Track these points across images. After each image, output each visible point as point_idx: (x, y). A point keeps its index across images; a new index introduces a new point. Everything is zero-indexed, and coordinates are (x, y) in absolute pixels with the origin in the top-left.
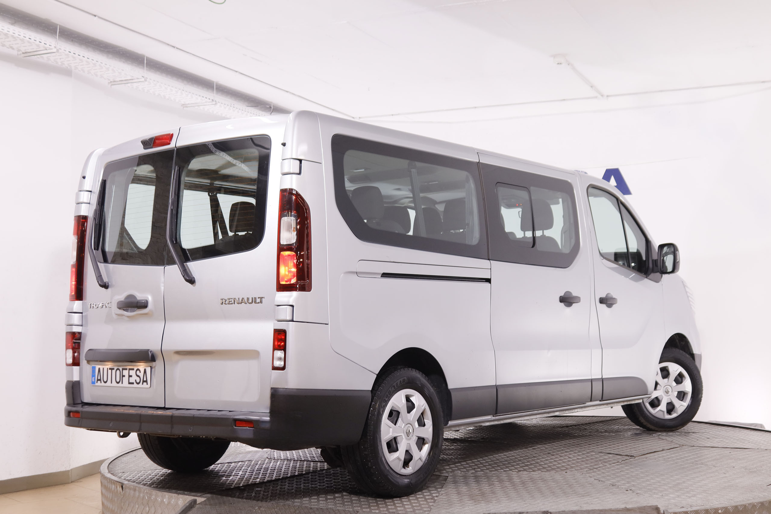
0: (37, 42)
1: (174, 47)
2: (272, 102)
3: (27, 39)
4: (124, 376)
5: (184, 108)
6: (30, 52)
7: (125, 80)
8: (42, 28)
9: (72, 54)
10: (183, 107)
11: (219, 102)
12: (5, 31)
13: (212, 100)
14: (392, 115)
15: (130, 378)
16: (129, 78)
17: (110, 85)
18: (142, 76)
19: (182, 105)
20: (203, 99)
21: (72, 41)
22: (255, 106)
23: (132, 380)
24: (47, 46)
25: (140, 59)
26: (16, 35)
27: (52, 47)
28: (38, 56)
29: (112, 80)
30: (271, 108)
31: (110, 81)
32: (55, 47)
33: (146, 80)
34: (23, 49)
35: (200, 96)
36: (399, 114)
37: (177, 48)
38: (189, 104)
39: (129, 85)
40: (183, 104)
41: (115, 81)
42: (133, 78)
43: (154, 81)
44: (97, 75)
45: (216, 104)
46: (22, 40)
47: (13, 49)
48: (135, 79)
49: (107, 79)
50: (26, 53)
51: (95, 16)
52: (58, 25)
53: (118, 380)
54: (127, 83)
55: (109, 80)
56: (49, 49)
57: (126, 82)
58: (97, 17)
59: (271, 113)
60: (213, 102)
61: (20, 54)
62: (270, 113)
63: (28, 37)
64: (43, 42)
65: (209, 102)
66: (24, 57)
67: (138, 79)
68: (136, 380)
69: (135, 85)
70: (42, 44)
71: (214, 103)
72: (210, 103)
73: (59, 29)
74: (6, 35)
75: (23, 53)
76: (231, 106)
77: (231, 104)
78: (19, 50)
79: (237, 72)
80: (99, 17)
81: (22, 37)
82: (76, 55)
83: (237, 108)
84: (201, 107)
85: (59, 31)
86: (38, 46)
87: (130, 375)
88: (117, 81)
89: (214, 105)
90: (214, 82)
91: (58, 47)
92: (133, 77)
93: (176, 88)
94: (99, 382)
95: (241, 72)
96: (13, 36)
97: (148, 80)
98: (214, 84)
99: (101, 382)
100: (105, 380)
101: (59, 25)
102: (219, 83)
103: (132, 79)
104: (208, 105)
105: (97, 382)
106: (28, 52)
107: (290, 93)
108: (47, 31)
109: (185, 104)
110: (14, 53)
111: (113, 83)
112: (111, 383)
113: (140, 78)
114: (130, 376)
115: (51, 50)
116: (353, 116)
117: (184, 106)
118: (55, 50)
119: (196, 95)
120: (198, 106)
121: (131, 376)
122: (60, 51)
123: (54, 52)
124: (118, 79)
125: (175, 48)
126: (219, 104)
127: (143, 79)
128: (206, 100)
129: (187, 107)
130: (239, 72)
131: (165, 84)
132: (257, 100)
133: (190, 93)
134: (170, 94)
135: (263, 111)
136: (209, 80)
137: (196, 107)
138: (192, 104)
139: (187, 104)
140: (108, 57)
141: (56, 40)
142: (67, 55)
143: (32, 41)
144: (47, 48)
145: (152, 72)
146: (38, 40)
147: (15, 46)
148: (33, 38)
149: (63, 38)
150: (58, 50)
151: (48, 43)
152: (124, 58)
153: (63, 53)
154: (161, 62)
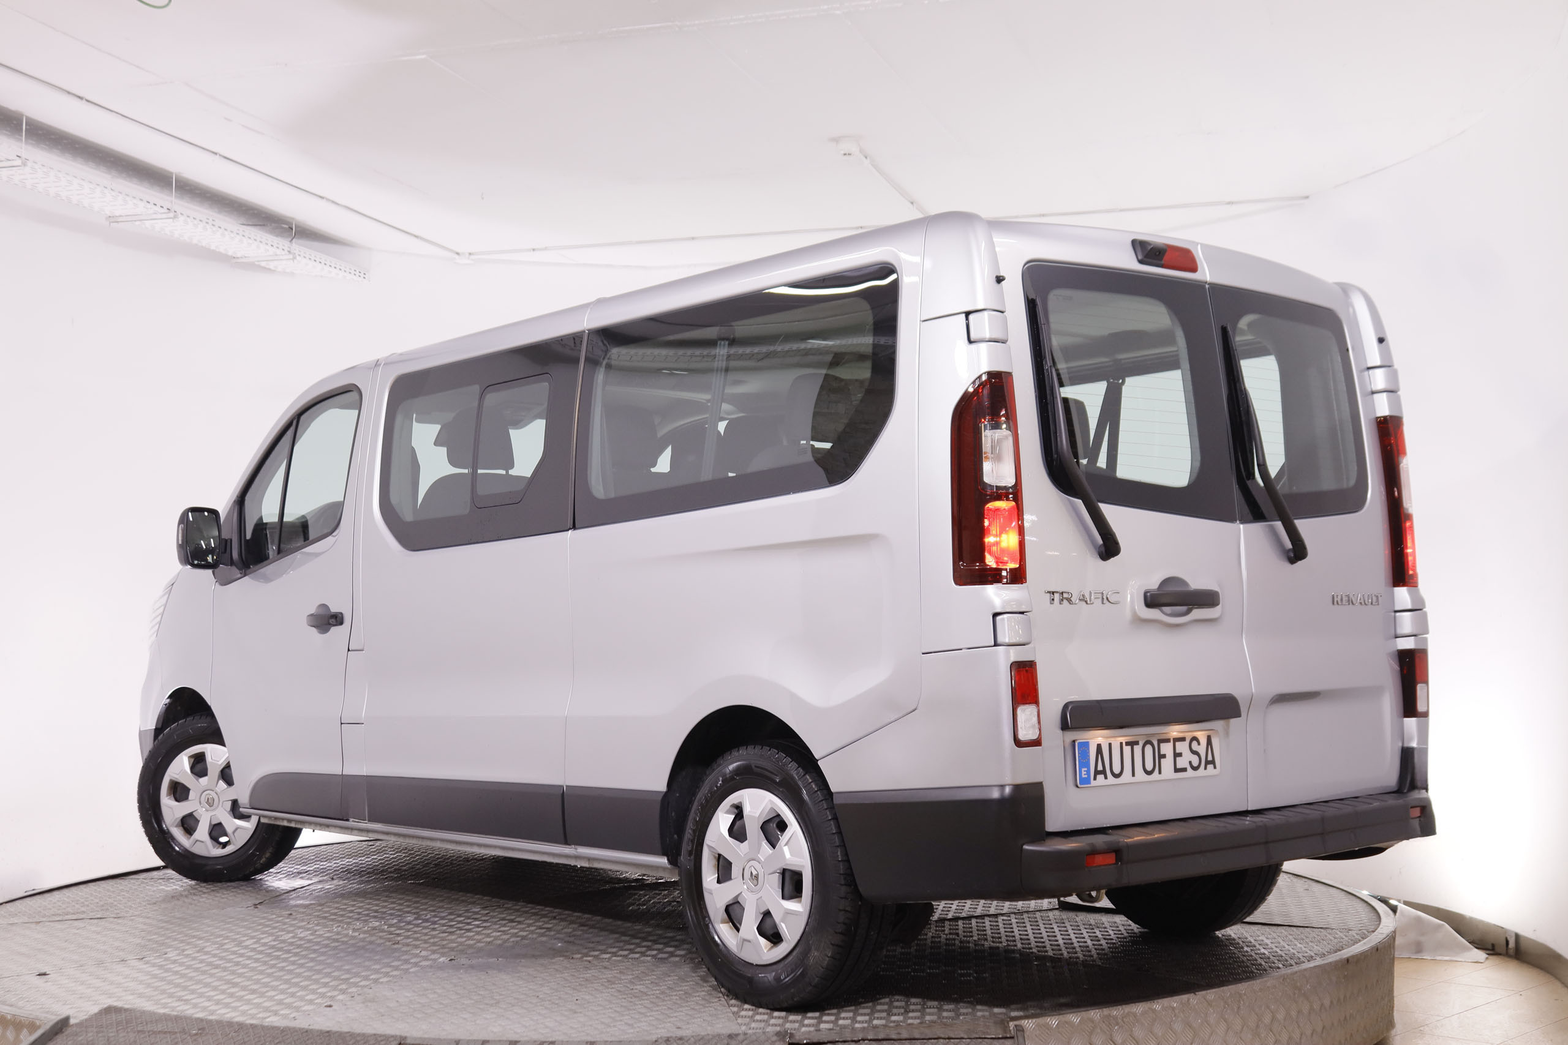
1: (82, 99)
2: (293, 219)
4: (1164, 756)
5: (111, 224)
10: (110, 222)
11: (181, 214)
13: (168, 209)
14: (534, 250)
15: (1178, 759)
18: (18, 156)
19: (106, 219)
20: (149, 206)
22: (260, 225)
23: (1182, 763)
25: (15, 122)
30: (292, 229)
33: (24, 164)
35: (141, 200)
36: (546, 249)
37: (88, 101)
38: (121, 216)
40: (110, 217)
43: (44, 165)
45: (175, 217)
53: (1149, 767)
59: (292, 240)
60: (167, 213)
62: (290, 239)
65: (161, 213)
68: (1190, 763)
69: (5, 173)
71: (171, 215)
72: (164, 216)
76: (207, 223)
77: (208, 219)
79: (216, 154)
83: (220, 227)
84: (148, 224)
87: (1177, 751)
89: (172, 220)
90: (172, 173)
93: (90, 182)
94: (1100, 777)
95: (225, 155)
97: (29, 164)
98: (172, 178)
99: (1106, 778)
100: (1117, 770)
102: (182, 175)
104: (161, 219)
105: (1095, 779)
107: (328, 200)
109: (112, 217)
112: (1133, 775)
113: (13, 160)
114: (1177, 755)
116: (459, 251)
117: (113, 220)
120: (140, 221)
121: (1180, 755)
125: (85, 101)
126: (181, 218)
127: (18, 162)
128: (153, 209)
129: (118, 222)
130: (220, 155)
131: (67, 174)
132: (266, 213)
133: (120, 193)
134: (78, 195)
135: (277, 236)
136: (161, 169)
137: (137, 223)
138: (126, 216)
139: (117, 216)
145: (43, 149)
154: (60, 130)
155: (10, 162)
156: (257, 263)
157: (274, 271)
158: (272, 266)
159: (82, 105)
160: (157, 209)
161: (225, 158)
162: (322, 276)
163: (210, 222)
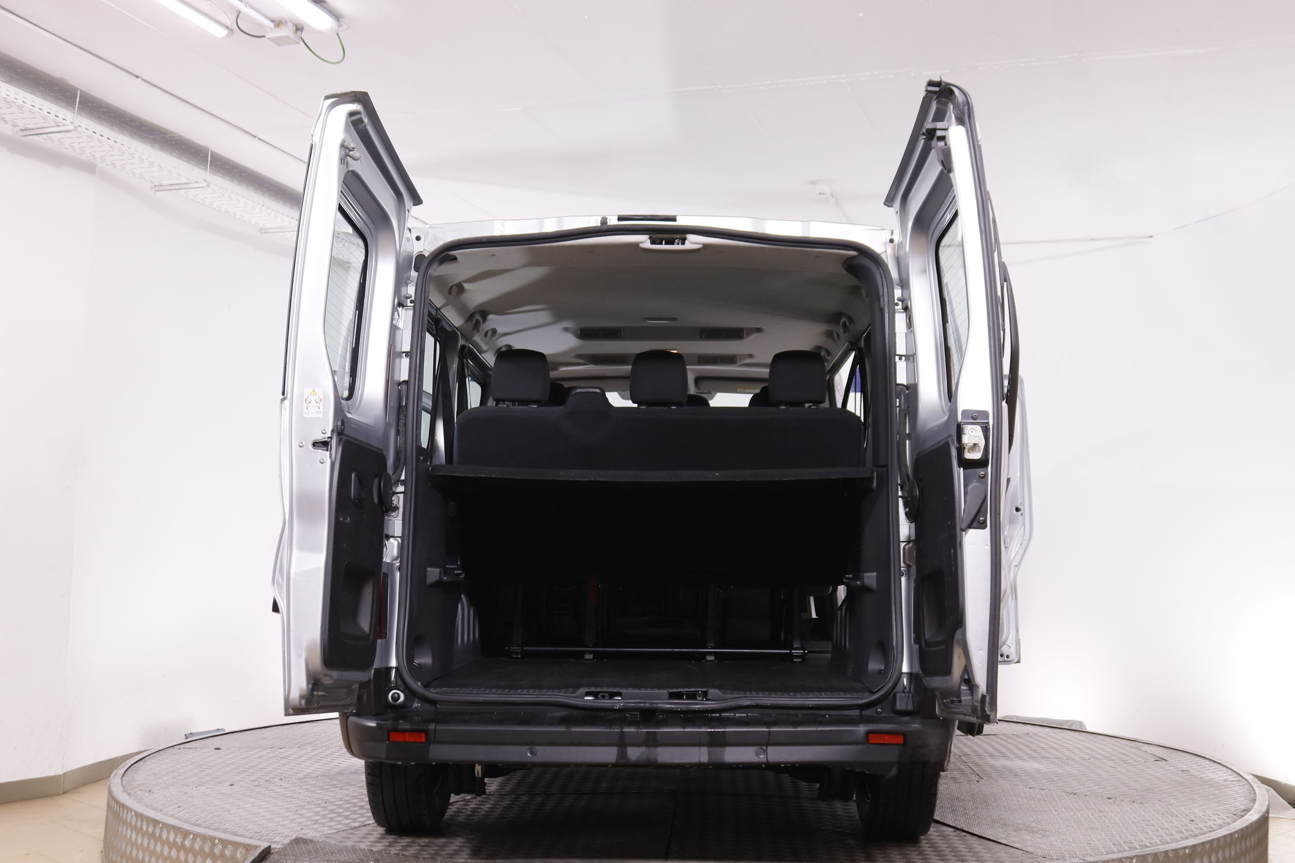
0: (44, 113)
1: (255, 137)
3: (28, 105)
5: (262, 235)
6: (32, 129)
7: (177, 184)
8: (53, 94)
9: (98, 135)
10: (262, 233)
16: (183, 181)
17: (154, 190)
18: (204, 180)
19: (259, 230)
20: (292, 220)
21: (99, 117)
24: (60, 120)
25: (202, 155)
26: (11, 98)
27: (68, 122)
28: (44, 136)
29: (157, 184)
31: (153, 185)
32: (71, 122)
33: (208, 186)
34: (21, 124)
35: (288, 216)
37: (259, 139)
38: (270, 228)
39: (182, 191)
40: (262, 228)
41: (161, 185)
42: (189, 181)
43: (221, 188)
44: (134, 174)
46: (20, 107)
47: (6, 122)
48: (192, 183)
49: (150, 180)
50: (26, 130)
51: (137, 77)
52: (78, 89)
54: (179, 189)
55: (152, 182)
56: (62, 126)
57: (178, 187)
58: (139, 80)
61: (17, 132)
64: (53, 113)
66: (24, 136)
67: (197, 182)
69: (192, 193)
70: (52, 116)
73: (80, 97)
75: (22, 130)
78: (15, 125)
80: (143, 80)
81: (20, 102)
82: (105, 138)
85: (79, 101)
86: (44, 118)
88: (165, 185)
91: (76, 124)
92: (190, 179)
93: (253, 201)
97: (212, 186)
101: (81, 91)
103: (188, 183)
106: (30, 129)
108: (61, 99)
109: (264, 229)
110: (8, 129)
111: (159, 187)
113: (200, 183)
115: (65, 127)
117: (263, 231)
118: (71, 127)
119: (282, 214)
120: (283, 232)
122: (79, 129)
123: (69, 131)
124: (166, 182)
125: (257, 139)
127: (204, 184)
129: (267, 233)
131: (237, 195)
133: (273, 210)
134: (243, 211)
137: (281, 234)
138: (274, 228)
139: (266, 228)
140: (153, 147)
141: (74, 113)
142: (90, 137)
143: (36, 109)
144: (60, 125)
145: (218, 176)
146: (45, 110)
147: (8, 118)
148: (37, 106)
149: (86, 113)
150: (76, 127)
151: (61, 116)
152: (177, 152)
153: (85, 132)
154: (232, 161)
155: (197, 184)
159: (256, 142)
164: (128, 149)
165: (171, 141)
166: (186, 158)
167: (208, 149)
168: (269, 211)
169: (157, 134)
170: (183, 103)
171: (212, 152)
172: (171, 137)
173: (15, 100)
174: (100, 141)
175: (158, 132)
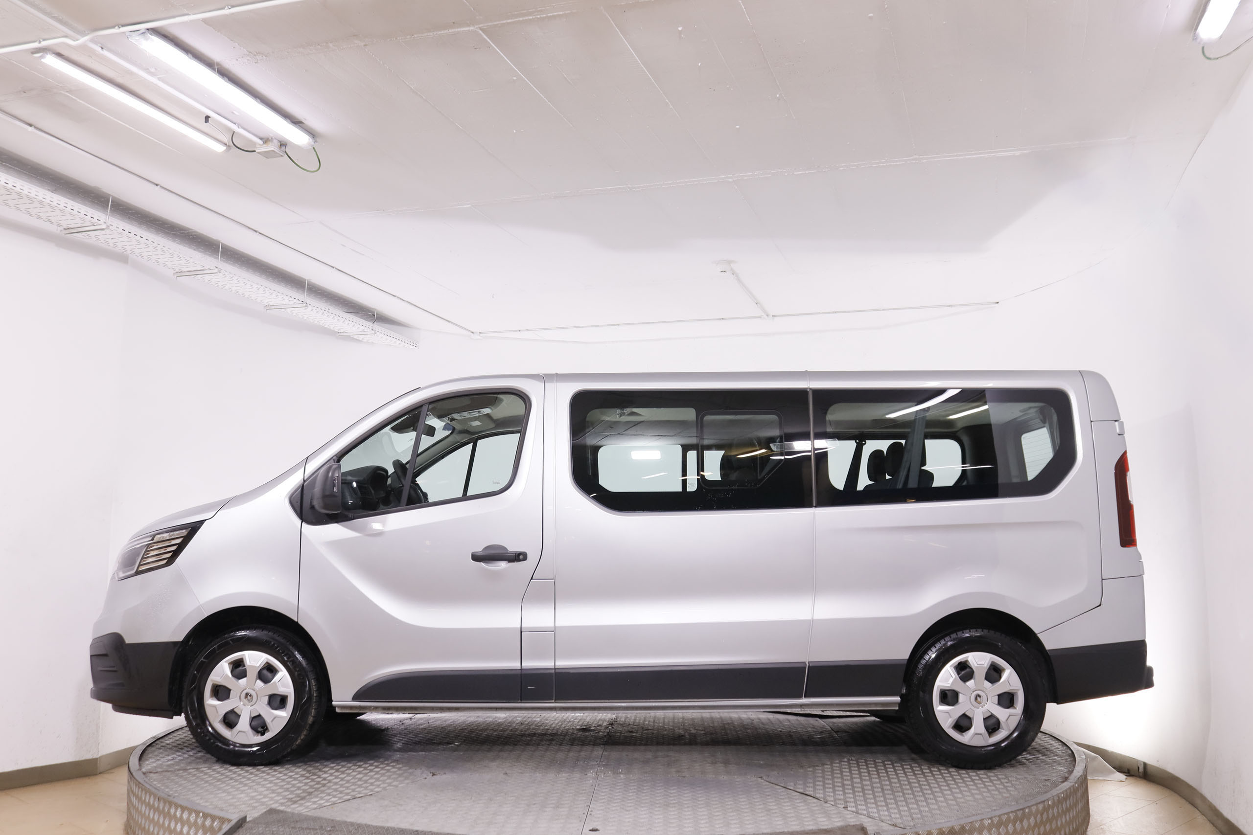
0: (82, 215)
1: (256, 231)
2: (375, 309)
3: (69, 209)
5: (267, 311)
6: (73, 228)
7: (194, 271)
8: (90, 199)
9: (126, 232)
10: (266, 309)
11: (310, 305)
12: (40, 198)
13: (303, 302)
14: (519, 331)
16: (197, 268)
17: (176, 277)
18: (216, 267)
19: (264, 307)
20: (291, 299)
21: (129, 218)
22: (355, 313)
24: (95, 220)
25: (214, 247)
26: (54, 204)
27: (101, 222)
28: (83, 233)
29: (178, 271)
30: (372, 315)
31: (175, 272)
32: (104, 222)
33: (220, 271)
34: (65, 224)
35: (286, 296)
36: (527, 330)
37: (260, 233)
38: (273, 305)
39: (199, 277)
40: (266, 306)
41: (181, 272)
42: (204, 268)
43: (230, 273)
44: (158, 263)
45: (306, 306)
46: (62, 211)
47: (52, 223)
48: (206, 270)
49: (172, 268)
50: (68, 229)
51: (157, 185)
52: (110, 195)
54: (195, 275)
55: (174, 269)
56: (97, 225)
57: (195, 273)
58: (159, 187)
59: (374, 322)
61: (61, 230)
63: (69, 207)
64: (90, 215)
65: (297, 303)
66: (66, 234)
67: (210, 269)
69: (207, 277)
70: (89, 217)
71: (304, 305)
72: (300, 306)
73: (112, 202)
74: (41, 202)
75: (65, 229)
76: (324, 311)
77: (324, 307)
78: (59, 225)
79: (333, 267)
80: (162, 187)
81: (62, 207)
82: (132, 235)
83: (332, 314)
84: (289, 310)
85: (111, 205)
86: (82, 219)
88: (184, 272)
89: (304, 308)
90: (305, 280)
91: (109, 223)
92: (204, 266)
93: (257, 284)
96: (50, 205)
97: (222, 272)
98: (306, 283)
101: (113, 197)
102: (311, 281)
103: (203, 270)
104: (297, 308)
106: (71, 228)
107: (399, 298)
108: (97, 204)
110: (53, 229)
111: (180, 274)
113: (213, 269)
115: (100, 226)
116: (473, 331)
117: (268, 307)
118: (104, 226)
119: (282, 294)
120: (284, 308)
122: (111, 227)
123: (103, 229)
124: (185, 269)
125: (258, 233)
126: (310, 307)
127: (216, 271)
128: (295, 300)
129: (271, 309)
130: (336, 268)
131: (244, 279)
132: (358, 305)
133: (275, 290)
134: (250, 292)
135: (365, 320)
136: (300, 277)
137: (283, 310)
138: (276, 305)
139: (270, 306)
140: (174, 241)
141: (107, 215)
142: (121, 234)
143: (75, 212)
144: (95, 224)
145: (230, 264)
146: (83, 212)
147: (53, 219)
148: (76, 209)
149: (118, 214)
150: (108, 226)
151: (96, 218)
152: (195, 245)
153: (116, 230)
154: (241, 252)
156: (352, 336)
157: (361, 341)
158: (360, 338)
160: (296, 301)
161: (339, 270)
162: (390, 345)
163: (327, 309)
164: (168, 250)
165: (189, 236)
166: (202, 249)
167: (219, 242)
168: (271, 291)
169: (178, 231)
170: (195, 205)
171: (222, 244)
172: (188, 232)
173: (36, 197)
174: (146, 244)
175: (178, 229)
